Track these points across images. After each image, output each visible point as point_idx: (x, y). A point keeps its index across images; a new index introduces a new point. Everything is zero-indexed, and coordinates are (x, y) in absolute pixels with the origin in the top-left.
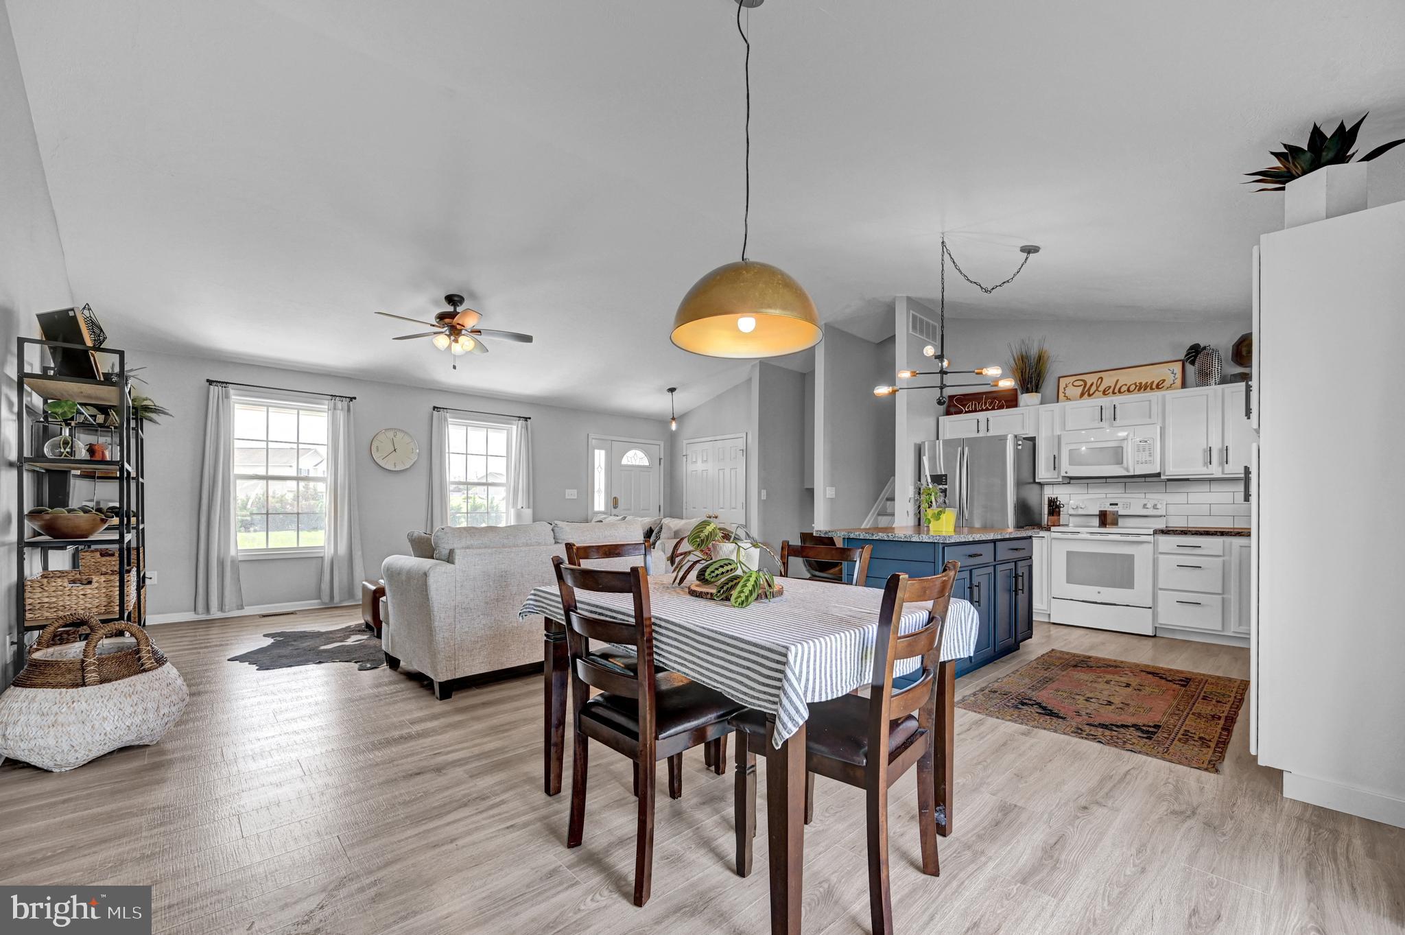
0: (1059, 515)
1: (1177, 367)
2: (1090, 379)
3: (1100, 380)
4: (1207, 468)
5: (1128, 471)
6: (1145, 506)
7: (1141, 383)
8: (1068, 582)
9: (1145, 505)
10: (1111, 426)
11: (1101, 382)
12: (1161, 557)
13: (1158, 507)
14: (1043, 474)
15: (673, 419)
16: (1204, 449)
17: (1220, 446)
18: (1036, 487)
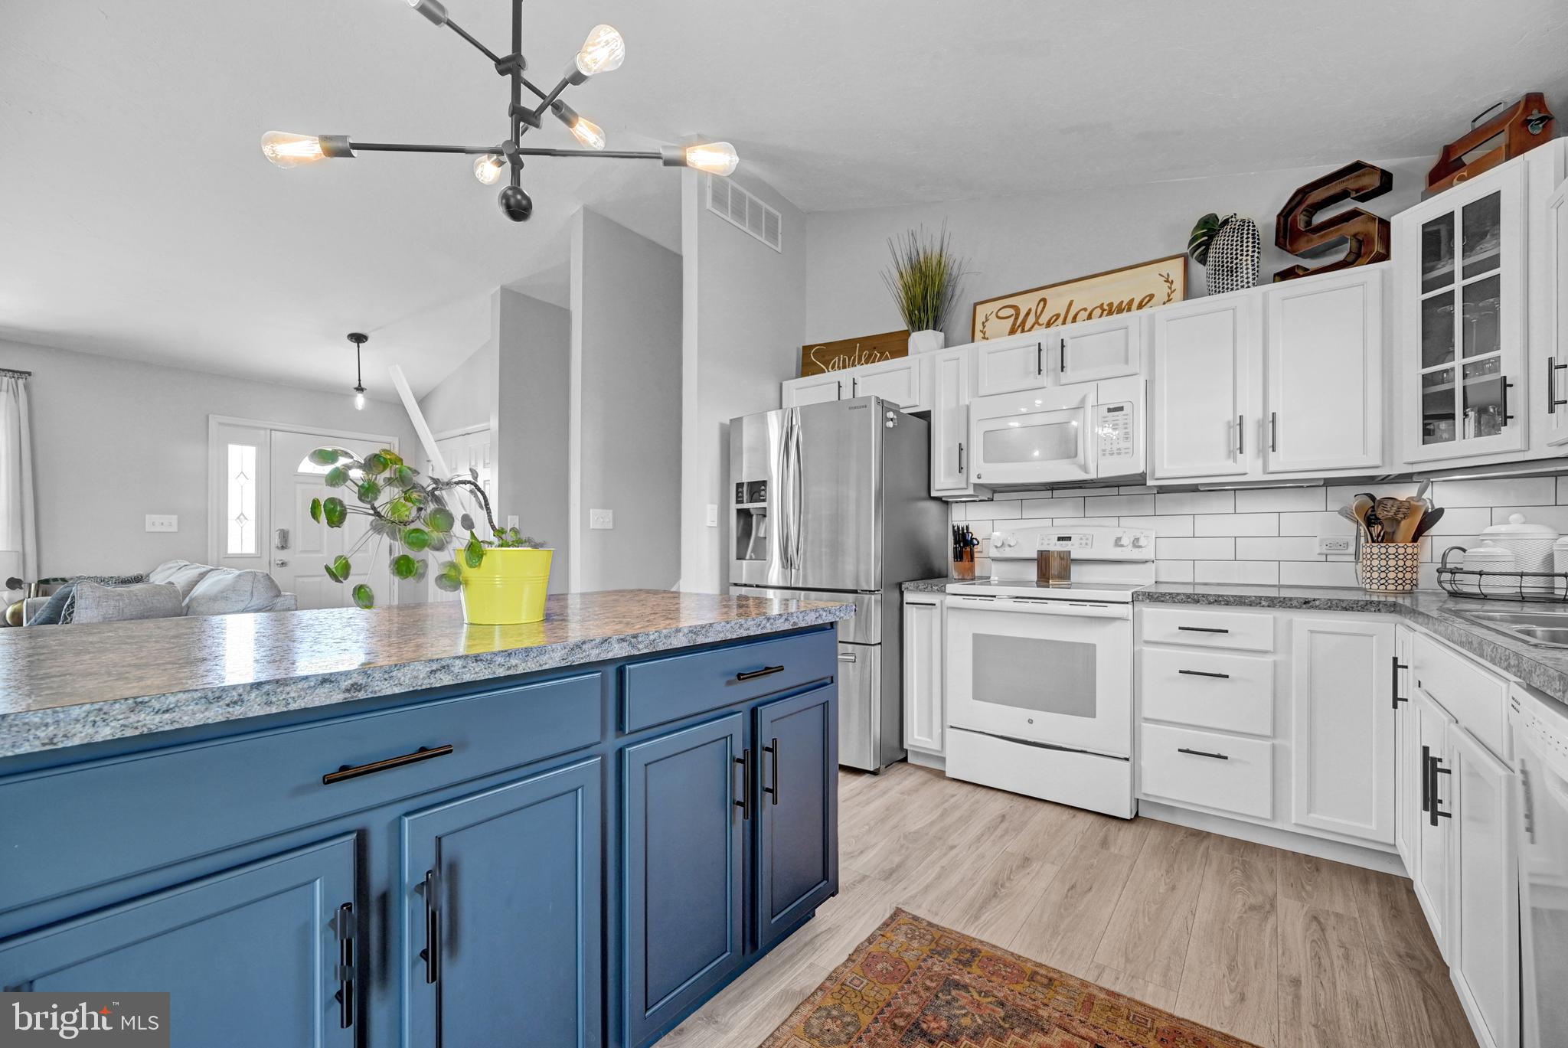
0: (972, 558)
1: (1176, 269)
2: (1026, 303)
3: (1042, 303)
4: (1235, 461)
5: (1086, 471)
6: (1118, 543)
7: (1111, 305)
8: (976, 697)
9: (1119, 539)
10: (1058, 383)
11: (1044, 307)
12: (1147, 649)
13: (1141, 543)
14: (943, 481)
15: (360, 389)
16: (1229, 422)
17: (1259, 415)
18: (933, 508)
